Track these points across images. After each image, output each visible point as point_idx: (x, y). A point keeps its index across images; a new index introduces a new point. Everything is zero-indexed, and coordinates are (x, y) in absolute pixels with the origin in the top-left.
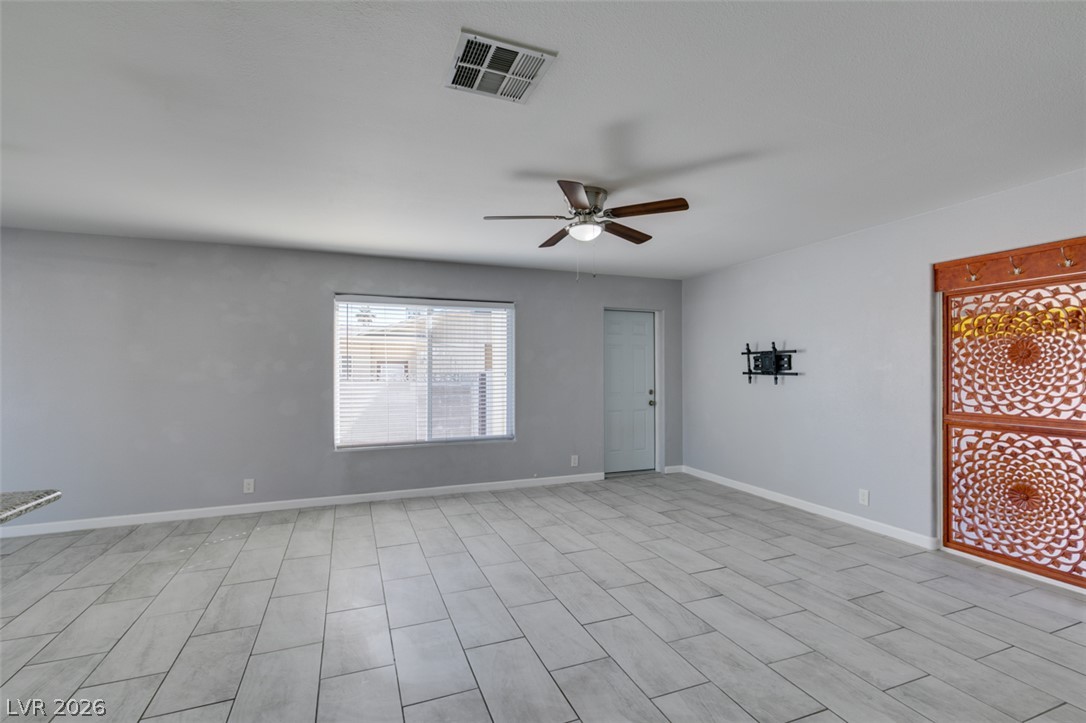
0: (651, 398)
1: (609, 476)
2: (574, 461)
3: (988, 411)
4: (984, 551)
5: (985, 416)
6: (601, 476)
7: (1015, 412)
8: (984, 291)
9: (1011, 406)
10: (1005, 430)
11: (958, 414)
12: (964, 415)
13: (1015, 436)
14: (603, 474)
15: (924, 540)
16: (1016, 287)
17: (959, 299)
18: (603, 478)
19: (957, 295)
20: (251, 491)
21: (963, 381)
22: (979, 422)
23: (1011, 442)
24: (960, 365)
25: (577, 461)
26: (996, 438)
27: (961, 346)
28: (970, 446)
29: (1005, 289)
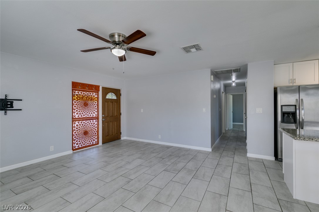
3: (80, 117)
4: (80, 148)
5: (80, 118)
7: (85, 116)
8: (80, 90)
9: (84, 115)
10: (83, 120)
11: (75, 119)
12: (76, 118)
13: (85, 121)
15: (71, 152)
16: (85, 91)
17: (75, 91)
19: (74, 90)
21: (75, 110)
22: (79, 119)
23: (84, 123)
24: (75, 107)
26: (81, 122)
27: (75, 102)
28: (77, 125)
29: (83, 91)
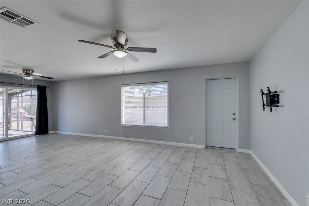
0: (234, 116)
1: (207, 147)
2: (191, 139)
6: (203, 147)
14: (204, 146)
18: (204, 148)
20: (106, 133)
25: (192, 139)
